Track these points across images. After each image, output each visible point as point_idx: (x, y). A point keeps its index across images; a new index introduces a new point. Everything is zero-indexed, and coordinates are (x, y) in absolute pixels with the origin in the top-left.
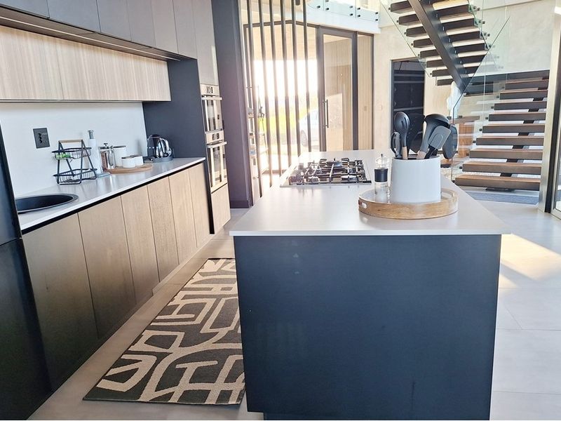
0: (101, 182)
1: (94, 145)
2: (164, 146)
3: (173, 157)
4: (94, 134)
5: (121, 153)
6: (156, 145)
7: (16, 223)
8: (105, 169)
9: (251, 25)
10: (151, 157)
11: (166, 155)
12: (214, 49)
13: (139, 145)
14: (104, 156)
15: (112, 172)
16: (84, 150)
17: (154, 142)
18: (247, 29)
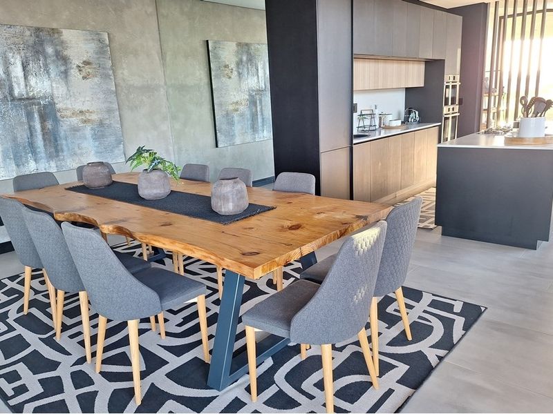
0: (377, 132)
1: (377, 112)
2: (415, 115)
3: (419, 122)
4: (377, 107)
5: (390, 117)
6: (410, 114)
7: (352, 141)
8: (380, 127)
9: (507, 16)
10: (405, 121)
11: (415, 120)
12: (459, 51)
13: (399, 114)
14: (380, 118)
15: (383, 128)
16: (372, 115)
17: (409, 112)
18: (503, 20)
